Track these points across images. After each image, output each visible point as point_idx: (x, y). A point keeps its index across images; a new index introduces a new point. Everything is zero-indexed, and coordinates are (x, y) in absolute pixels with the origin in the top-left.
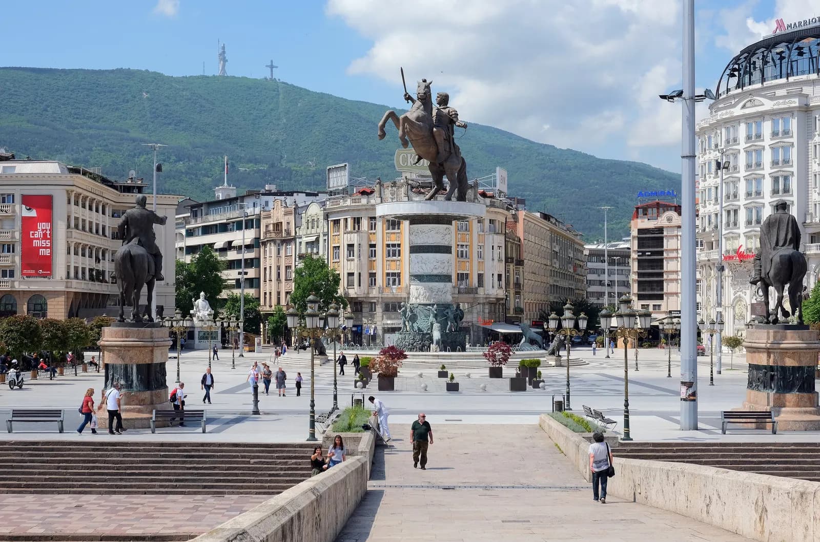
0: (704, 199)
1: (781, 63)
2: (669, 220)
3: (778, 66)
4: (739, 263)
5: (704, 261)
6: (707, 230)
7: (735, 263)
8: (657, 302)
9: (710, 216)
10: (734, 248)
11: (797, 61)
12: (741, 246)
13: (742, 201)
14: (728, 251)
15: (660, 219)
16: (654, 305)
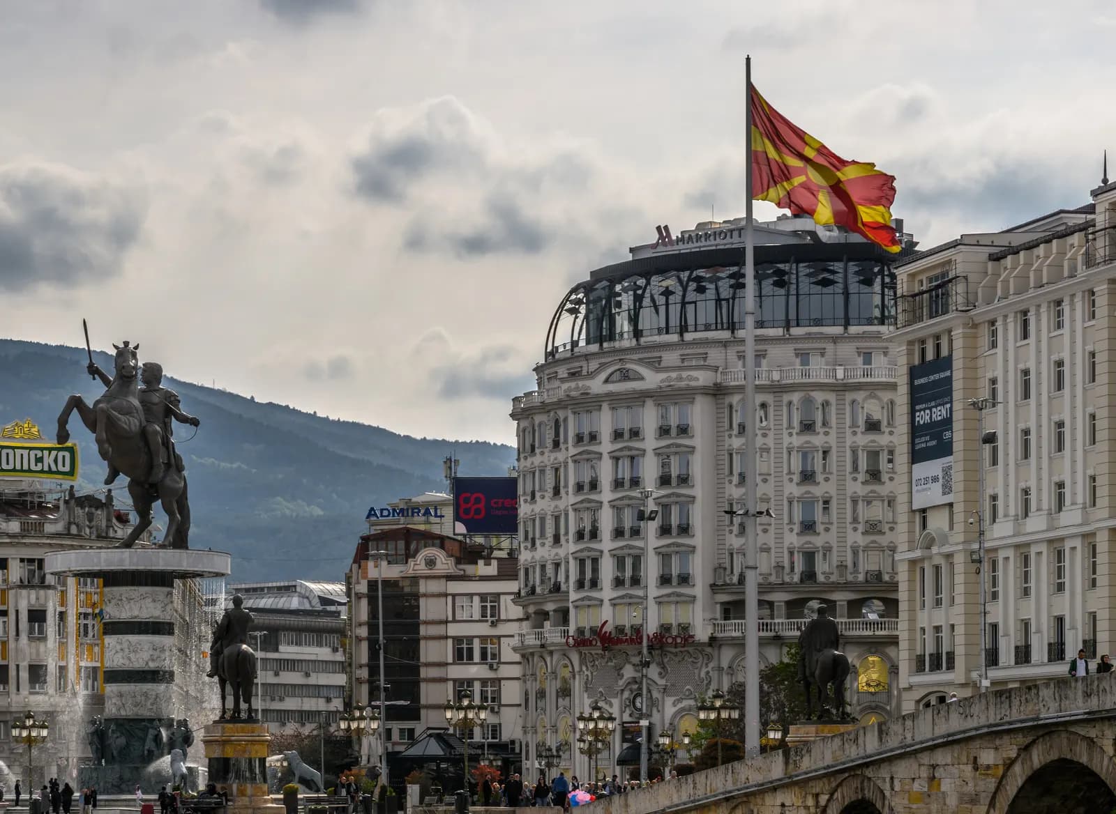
0: (530, 536)
1: (667, 304)
2: (431, 563)
3: (662, 310)
4: (600, 652)
5: (534, 646)
6: (538, 590)
7: (593, 652)
8: (407, 725)
9: (543, 567)
10: (593, 624)
11: (695, 302)
12: (606, 621)
13: (607, 543)
14: (580, 631)
15: (411, 562)
16: (402, 730)
